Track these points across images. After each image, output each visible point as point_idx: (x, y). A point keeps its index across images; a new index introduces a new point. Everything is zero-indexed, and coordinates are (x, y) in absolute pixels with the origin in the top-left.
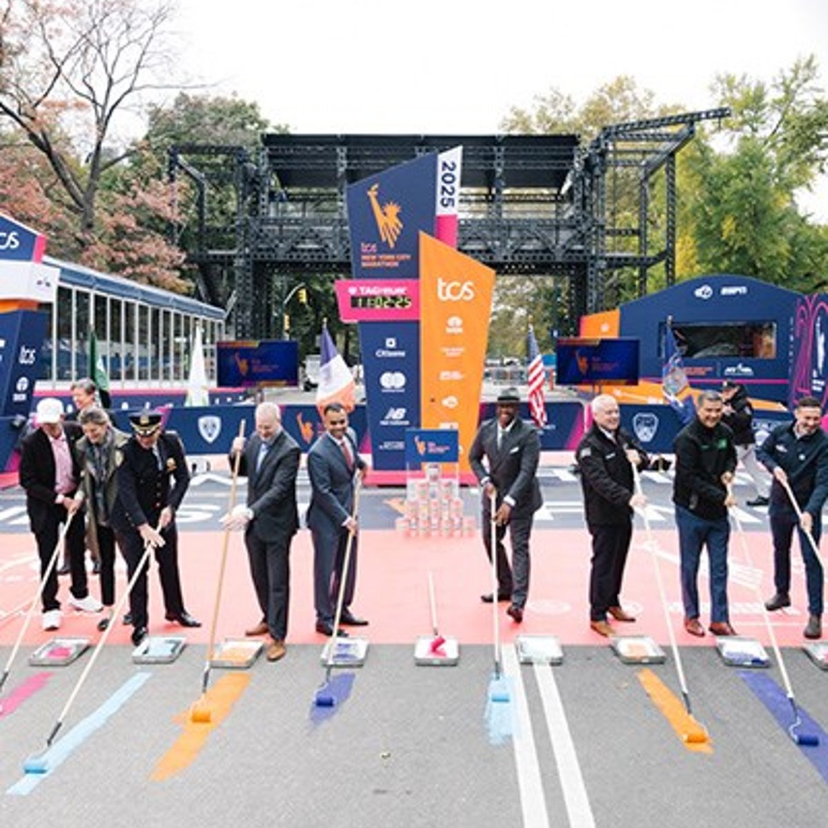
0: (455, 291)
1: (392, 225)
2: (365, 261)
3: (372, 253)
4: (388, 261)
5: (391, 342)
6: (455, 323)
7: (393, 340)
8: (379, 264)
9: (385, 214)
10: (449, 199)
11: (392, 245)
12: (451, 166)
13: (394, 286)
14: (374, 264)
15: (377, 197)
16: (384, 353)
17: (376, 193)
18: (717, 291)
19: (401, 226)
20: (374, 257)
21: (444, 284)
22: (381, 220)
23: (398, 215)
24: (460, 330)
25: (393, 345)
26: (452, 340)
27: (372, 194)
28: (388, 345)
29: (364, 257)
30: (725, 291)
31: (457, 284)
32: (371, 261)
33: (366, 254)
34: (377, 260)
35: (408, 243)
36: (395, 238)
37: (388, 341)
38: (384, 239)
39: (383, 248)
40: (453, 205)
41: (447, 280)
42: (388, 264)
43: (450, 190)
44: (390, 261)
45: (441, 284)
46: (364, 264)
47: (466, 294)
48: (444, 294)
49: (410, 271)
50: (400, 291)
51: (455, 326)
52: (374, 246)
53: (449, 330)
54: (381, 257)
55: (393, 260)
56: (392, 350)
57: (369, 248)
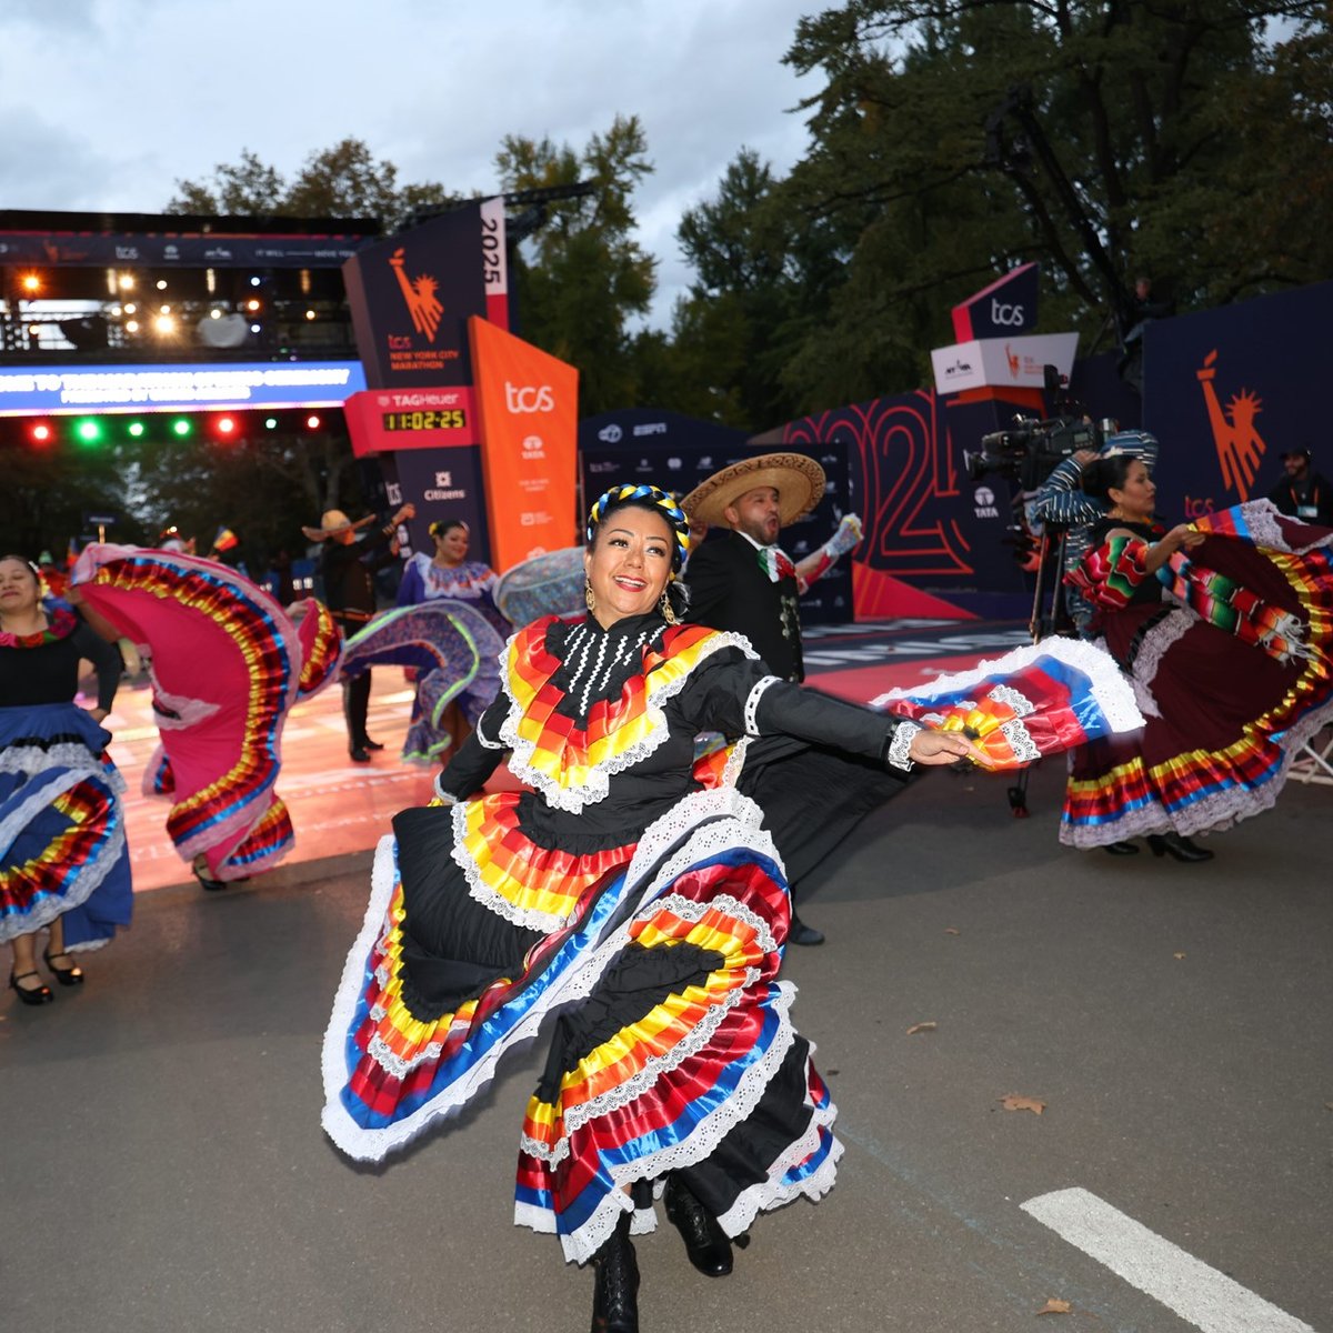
0: (530, 400)
1: (428, 309)
2: (396, 361)
3: (405, 350)
4: (427, 360)
5: (443, 478)
6: (533, 443)
7: (446, 475)
8: (415, 366)
9: (417, 292)
10: (493, 272)
11: (431, 337)
12: (492, 225)
13: (441, 394)
14: (409, 366)
15: (404, 267)
16: (436, 495)
17: (400, 262)
18: (627, 431)
19: (440, 309)
20: (408, 356)
21: (515, 390)
22: (412, 301)
23: (436, 294)
24: (541, 454)
25: (447, 483)
26: (531, 469)
27: (397, 262)
28: (440, 483)
29: (394, 356)
30: (638, 431)
31: (531, 390)
32: (405, 361)
33: (397, 351)
34: (413, 359)
35: (453, 334)
37: (440, 476)
38: (419, 329)
39: (420, 342)
40: (498, 280)
41: (518, 385)
42: (429, 365)
43: (493, 260)
44: (432, 361)
45: (510, 390)
46: (395, 366)
47: (544, 403)
48: (516, 405)
49: (462, 373)
50: (450, 399)
51: (533, 449)
52: (406, 339)
53: (527, 455)
54: (417, 355)
55: (435, 360)
56: (446, 489)
57: (400, 343)
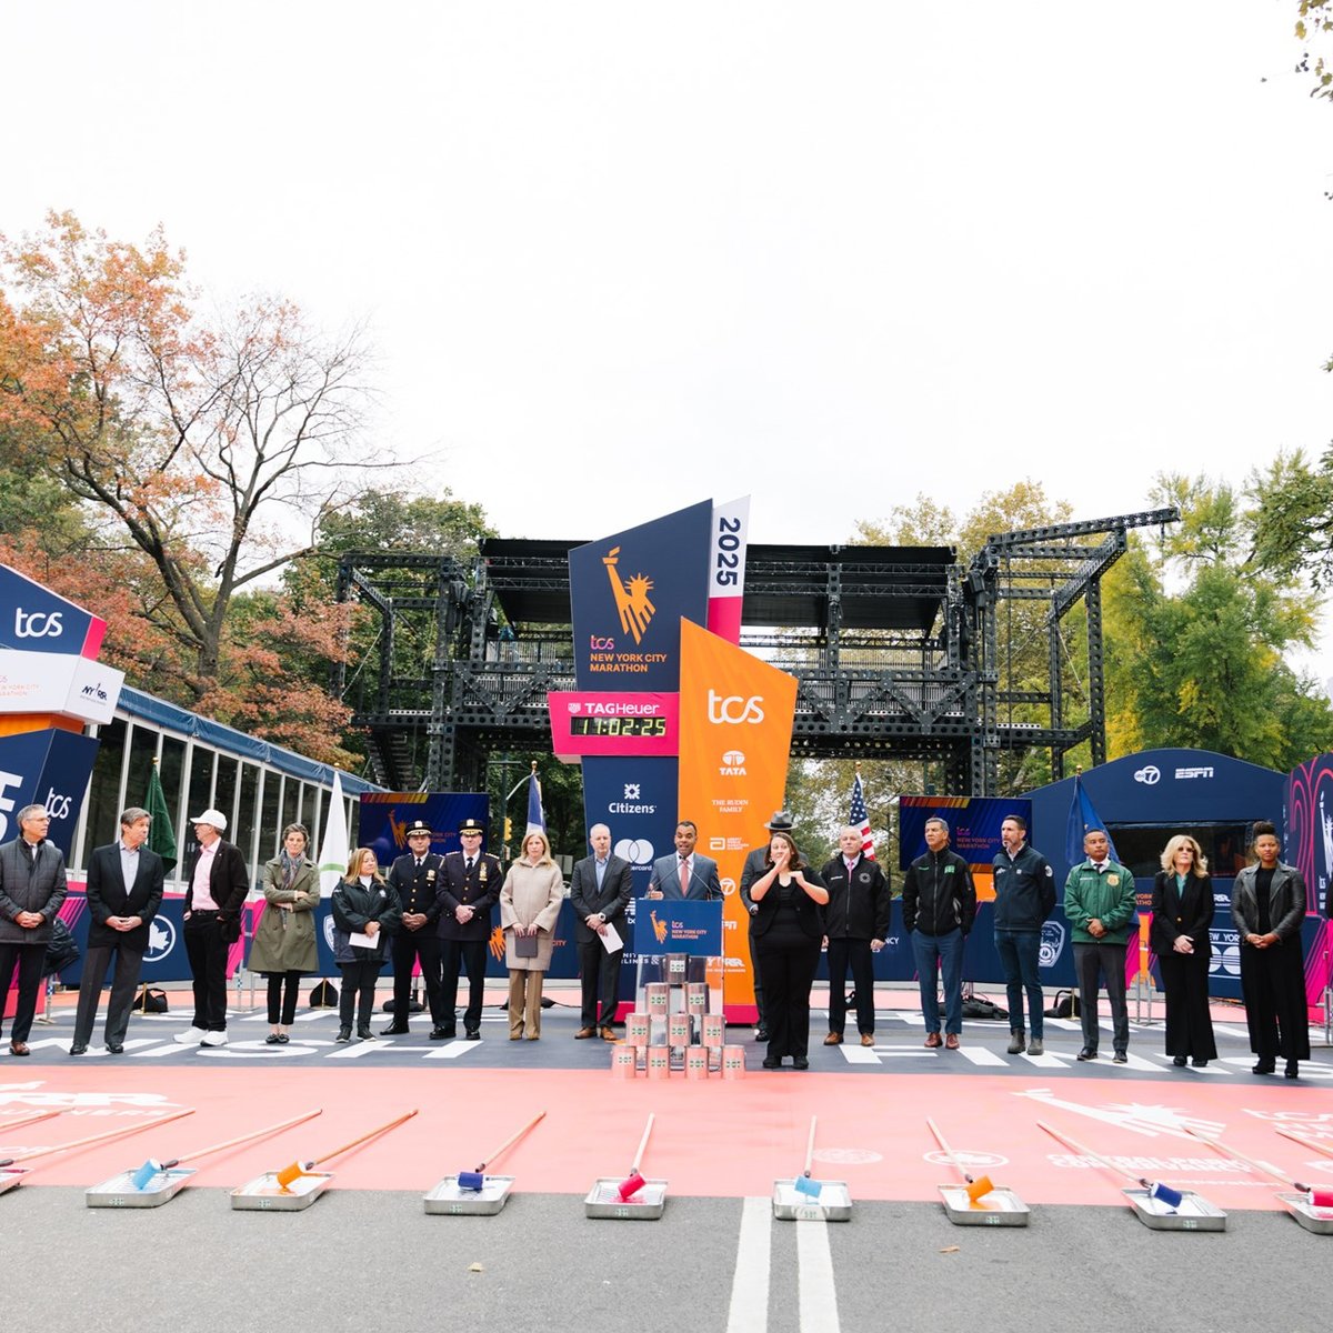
1: (639, 609)
2: (595, 663)
3: (606, 651)
4: (631, 663)
5: (632, 791)
6: (734, 758)
7: (636, 788)
8: (617, 668)
9: (629, 592)
10: (728, 574)
11: (638, 639)
12: (734, 525)
13: (639, 702)
14: (609, 668)
15: (616, 567)
16: (621, 808)
17: (615, 560)
18: (1168, 773)
19: (653, 610)
20: (610, 657)
21: (718, 699)
22: (622, 601)
23: (649, 594)
24: (743, 771)
25: (636, 795)
26: (728, 787)
27: (609, 562)
28: (628, 795)
29: (594, 657)
30: (1181, 774)
31: (738, 699)
32: (606, 663)
34: (614, 662)
35: (664, 638)
36: (643, 629)
37: (628, 788)
38: (626, 629)
39: (625, 643)
40: (735, 583)
41: (723, 692)
42: (632, 668)
43: (732, 561)
44: (635, 663)
45: (712, 698)
46: (593, 668)
47: (753, 714)
48: (718, 714)
49: (665, 679)
50: (648, 709)
51: (734, 765)
53: (725, 771)
54: (620, 657)
55: (640, 663)
56: (633, 802)
57: (602, 644)
